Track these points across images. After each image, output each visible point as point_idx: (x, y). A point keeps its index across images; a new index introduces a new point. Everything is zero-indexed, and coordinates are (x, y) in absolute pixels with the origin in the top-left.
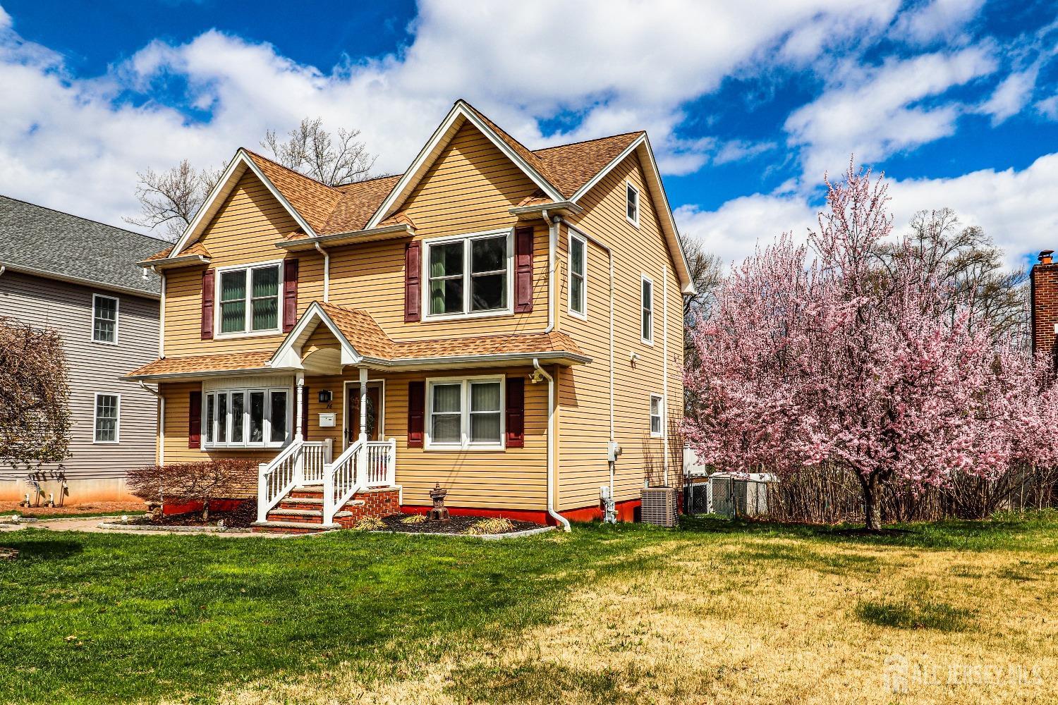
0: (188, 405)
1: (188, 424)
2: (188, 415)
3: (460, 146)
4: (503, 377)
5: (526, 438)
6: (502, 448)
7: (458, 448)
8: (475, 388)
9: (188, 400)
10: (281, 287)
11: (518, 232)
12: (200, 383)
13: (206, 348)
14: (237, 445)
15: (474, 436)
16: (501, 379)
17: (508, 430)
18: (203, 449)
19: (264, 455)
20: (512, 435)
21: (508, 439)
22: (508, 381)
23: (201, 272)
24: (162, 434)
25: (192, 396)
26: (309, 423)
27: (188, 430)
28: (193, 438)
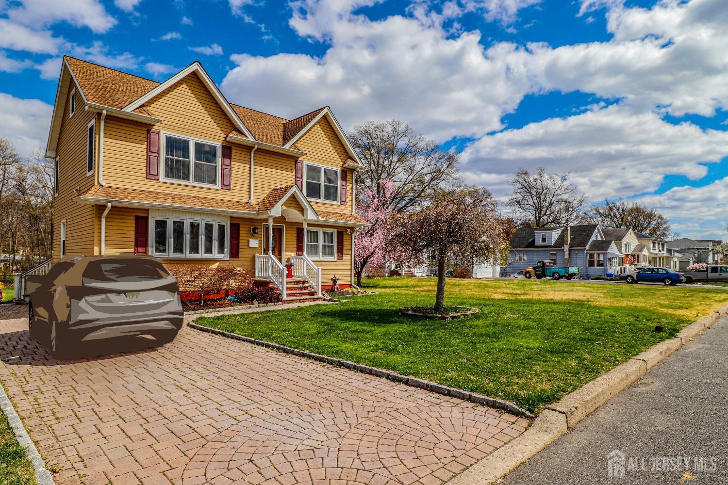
0: (134, 225)
1: (133, 240)
2: (134, 232)
4: (336, 230)
5: (344, 255)
6: (336, 260)
7: (319, 260)
8: (324, 233)
9: (134, 222)
10: (219, 160)
12: (148, 210)
13: (151, 186)
14: (178, 255)
15: (324, 254)
16: (335, 231)
17: (338, 252)
19: (208, 263)
20: (339, 254)
21: (338, 256)
22: (338, 232)
23: (146, 129)
24: (103, 245)
25: (137, 219)
26: (240, 244)
27: (133, 243)
28: (140, 249)
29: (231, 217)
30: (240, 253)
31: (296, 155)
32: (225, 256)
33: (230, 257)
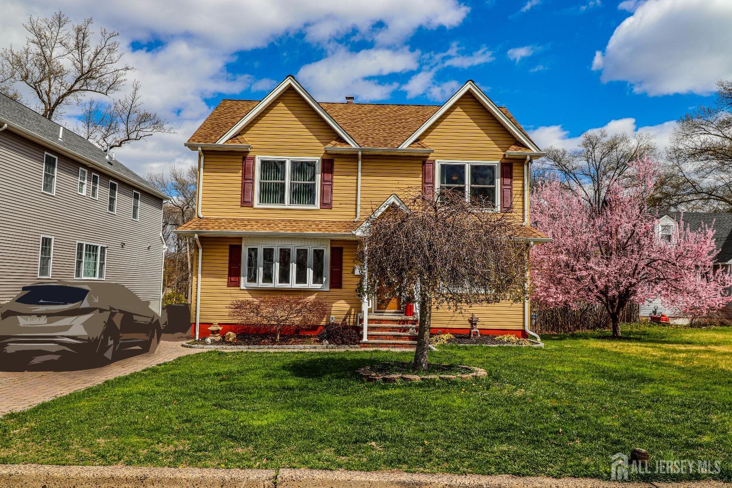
0: (228, 254)
1: (227, 269)
2: (228, 262)
3: (463, 106)
9: (228, 251)
10: (318, 177)
11: (503, 165)
12: (241, 238)
13: (246, 213)
14: (284, 285)
18: (242, 287)
19: (300, 293)
23: (241, 157)
24: (200, 275)
25: (232, 248)
26: (344, 272)
27: (227, 273)
28: (233, 279)
29: (332, 241)
30: (343, 283)
31: (425, 155)
32: (324, 286)
33: (331, 288)
